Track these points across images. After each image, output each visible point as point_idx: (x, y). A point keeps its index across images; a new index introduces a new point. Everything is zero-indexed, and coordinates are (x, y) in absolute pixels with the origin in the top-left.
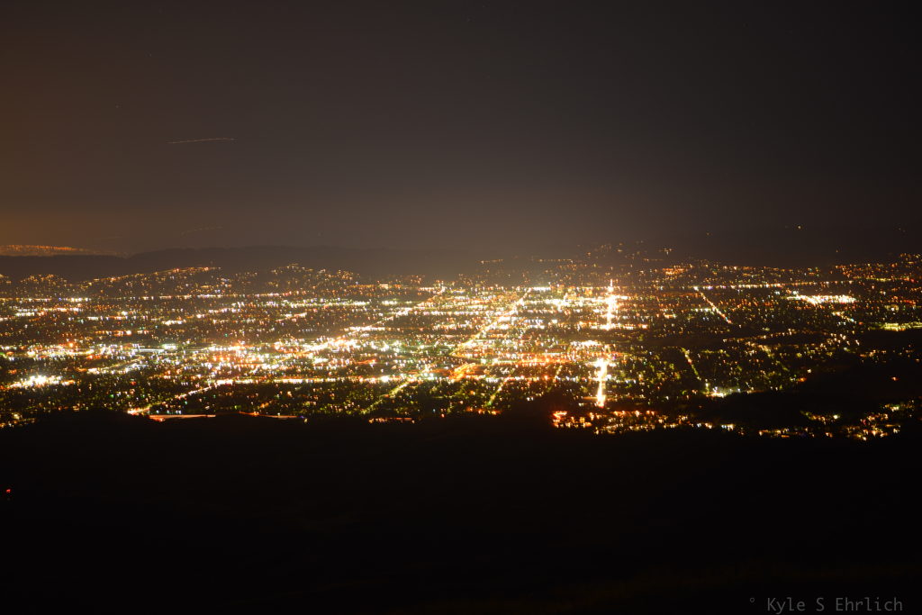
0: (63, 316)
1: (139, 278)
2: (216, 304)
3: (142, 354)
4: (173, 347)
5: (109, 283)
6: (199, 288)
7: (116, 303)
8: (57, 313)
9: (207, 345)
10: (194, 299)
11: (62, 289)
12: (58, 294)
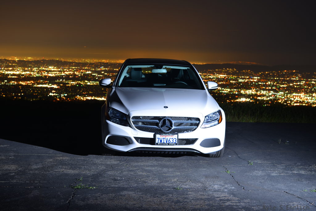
0: (252, 82)
1: (274, 73)
2: (297, 81)
3: (273, 94)
4: (283, 93)
5: (265, 73)
6: (292, 76)
7: (267, 79)
8: (250, 81)
9: (293, 93)
10: (290, 80)
11: (252, 75)
12: (251, 76)
